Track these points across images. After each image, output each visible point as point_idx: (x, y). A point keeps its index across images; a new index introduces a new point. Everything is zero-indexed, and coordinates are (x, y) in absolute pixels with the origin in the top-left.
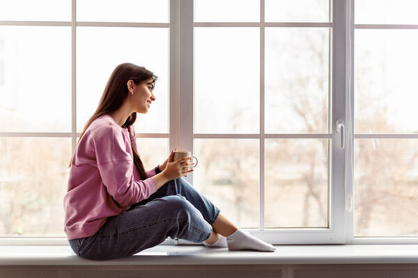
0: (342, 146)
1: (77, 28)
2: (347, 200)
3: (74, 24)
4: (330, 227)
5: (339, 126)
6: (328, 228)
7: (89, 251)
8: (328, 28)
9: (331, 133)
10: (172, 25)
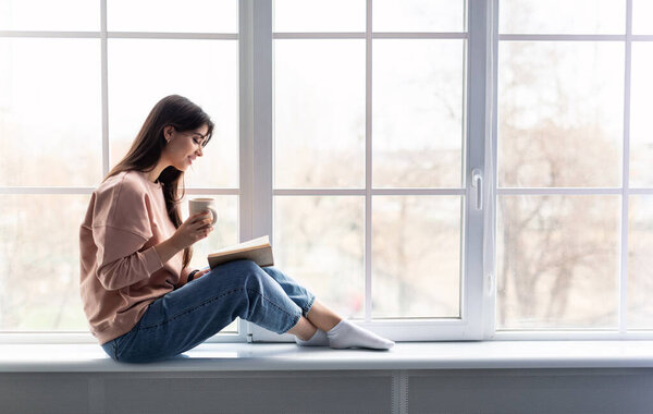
0: (479, 206)
1: (109, 40)
2: (485, 281)
3: (105, 35)
4: (463, 316)
5: (476, 178)
6: (460, 318)
7: (130, 350)
8: (462, 40)
9: (464, 187)
10: (242, 37)
